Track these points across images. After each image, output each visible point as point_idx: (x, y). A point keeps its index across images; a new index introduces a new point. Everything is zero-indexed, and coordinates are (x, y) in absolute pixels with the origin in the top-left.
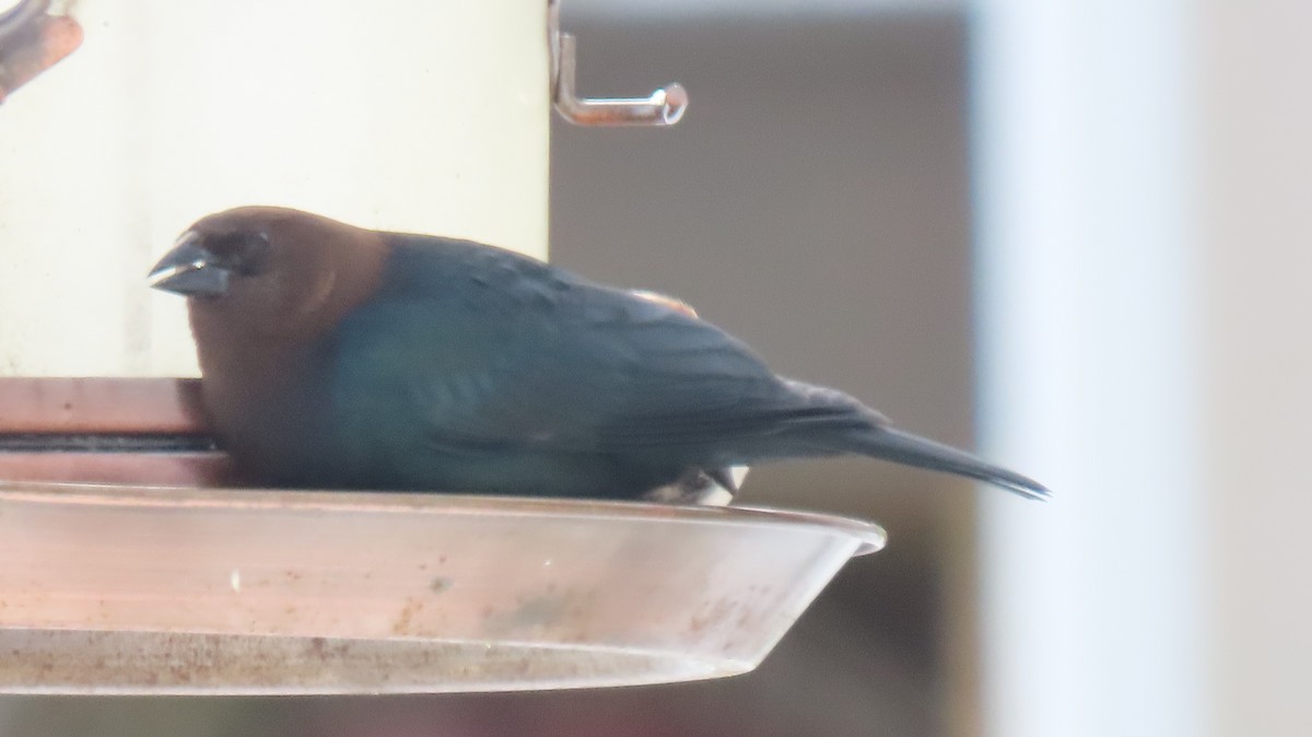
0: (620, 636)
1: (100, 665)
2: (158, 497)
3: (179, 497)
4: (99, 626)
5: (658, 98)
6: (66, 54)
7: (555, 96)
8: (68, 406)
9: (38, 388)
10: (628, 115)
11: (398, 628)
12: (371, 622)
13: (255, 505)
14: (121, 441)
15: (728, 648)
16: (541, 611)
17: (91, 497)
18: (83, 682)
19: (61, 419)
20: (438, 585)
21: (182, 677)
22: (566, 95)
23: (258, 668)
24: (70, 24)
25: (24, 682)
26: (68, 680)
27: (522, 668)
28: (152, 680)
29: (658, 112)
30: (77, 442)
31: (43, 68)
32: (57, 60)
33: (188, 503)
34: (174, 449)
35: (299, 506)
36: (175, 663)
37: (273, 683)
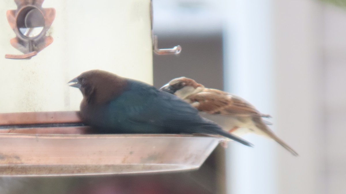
0: (170, 162)
1: (62, 170)
2: (71, 137)
3: (76, 136)
4: (60, 164)
5: (175, 48)
6: (50, 44)
7: (153, 48)
8: (52, 118)
9: (46, 114)
10: (168, 52)
11: (123, 162)
12: (118, 161)
13: (92, 138)
14: (64, 124)
15: (193, 163)
16: (153, 157)
17: (57, 137)
18: (58, 173)
19: (51, 120)
20: (131, 153)
21: (79, 172)
22: (156, 48)
23: (95, 169)
24: (50, 38)
25: (46, 174)
26: (55, 173)
27: (150, 168)
28: (73, 172)
29: (175, 51)
30: (54, 125)
31: (45, 47)
32: (48, 45)
33: (78, 138)
34: (75, 126)
35: (101, 138)
36: (78, 169)
37: (98, 172)
